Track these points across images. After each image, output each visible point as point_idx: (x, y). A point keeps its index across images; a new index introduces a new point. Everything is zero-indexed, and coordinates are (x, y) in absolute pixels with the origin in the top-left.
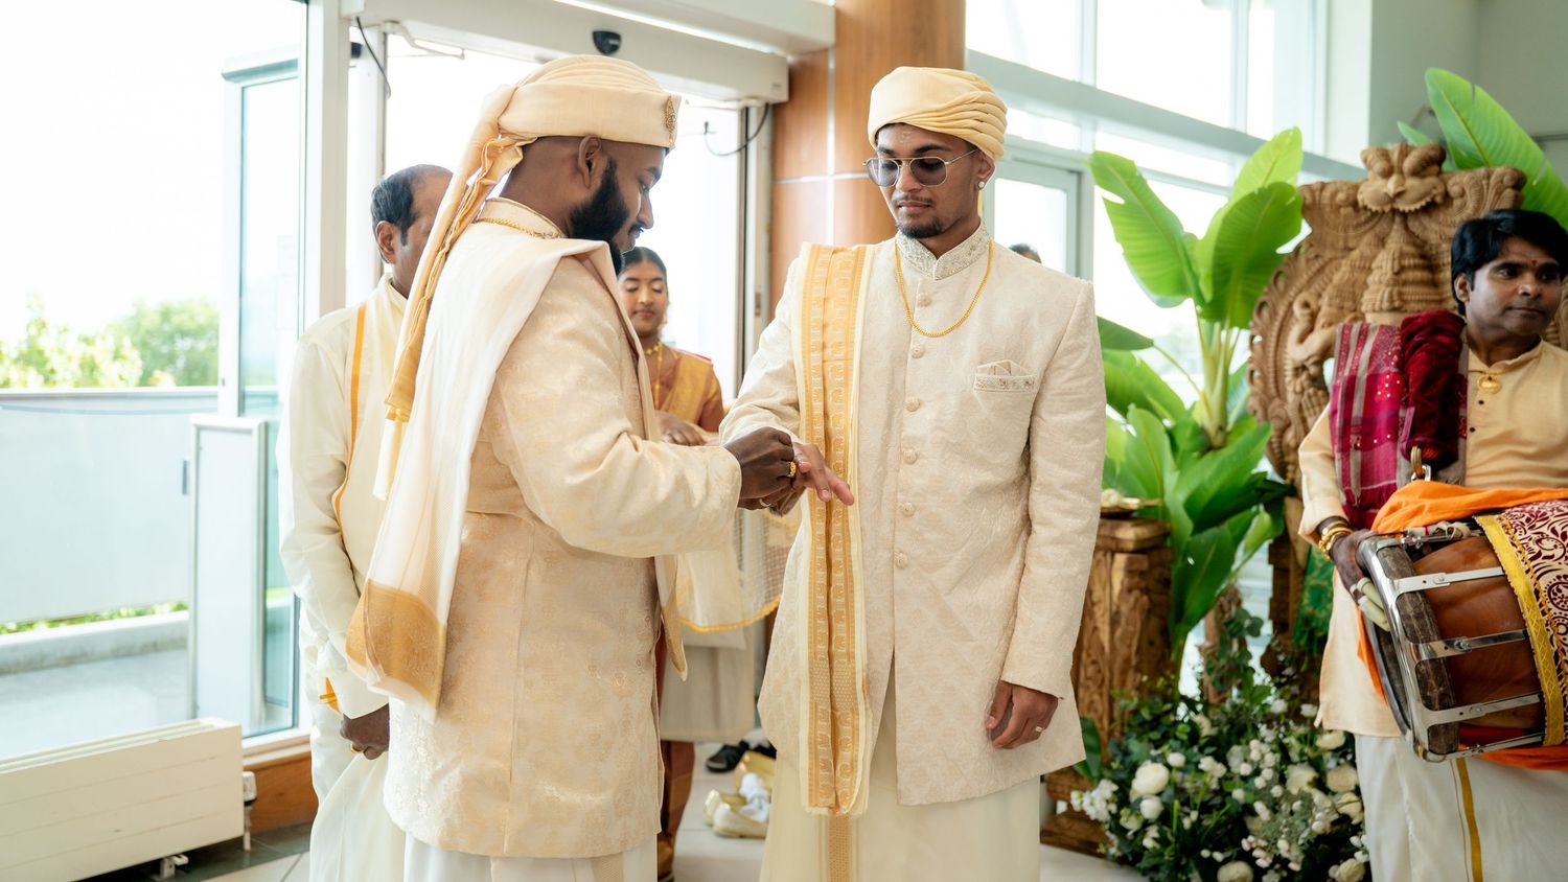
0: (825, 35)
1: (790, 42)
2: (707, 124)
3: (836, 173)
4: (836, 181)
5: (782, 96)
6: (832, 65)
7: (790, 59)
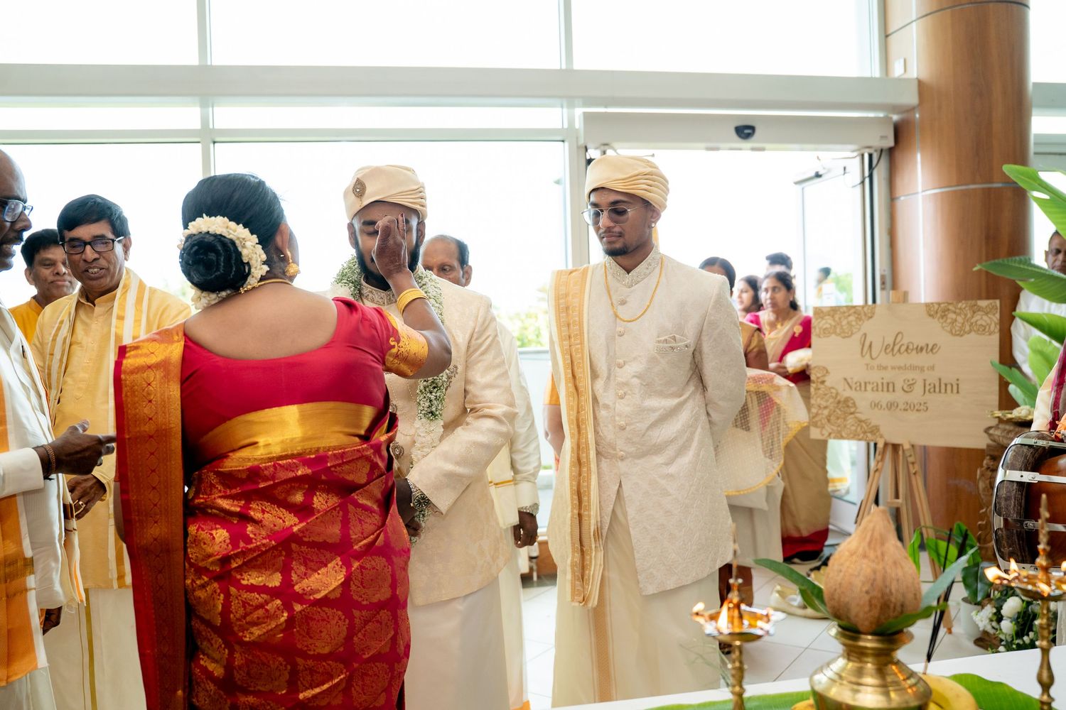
0: (911, 98)
1: (895, 108)
2: (845, 168)
3: (923, 191)
4: (923, 196)
5: (891, 143)
6: (917, 116)
7: (895, 117)
